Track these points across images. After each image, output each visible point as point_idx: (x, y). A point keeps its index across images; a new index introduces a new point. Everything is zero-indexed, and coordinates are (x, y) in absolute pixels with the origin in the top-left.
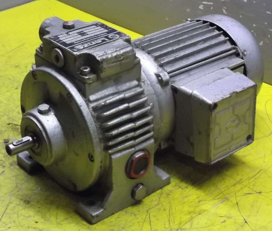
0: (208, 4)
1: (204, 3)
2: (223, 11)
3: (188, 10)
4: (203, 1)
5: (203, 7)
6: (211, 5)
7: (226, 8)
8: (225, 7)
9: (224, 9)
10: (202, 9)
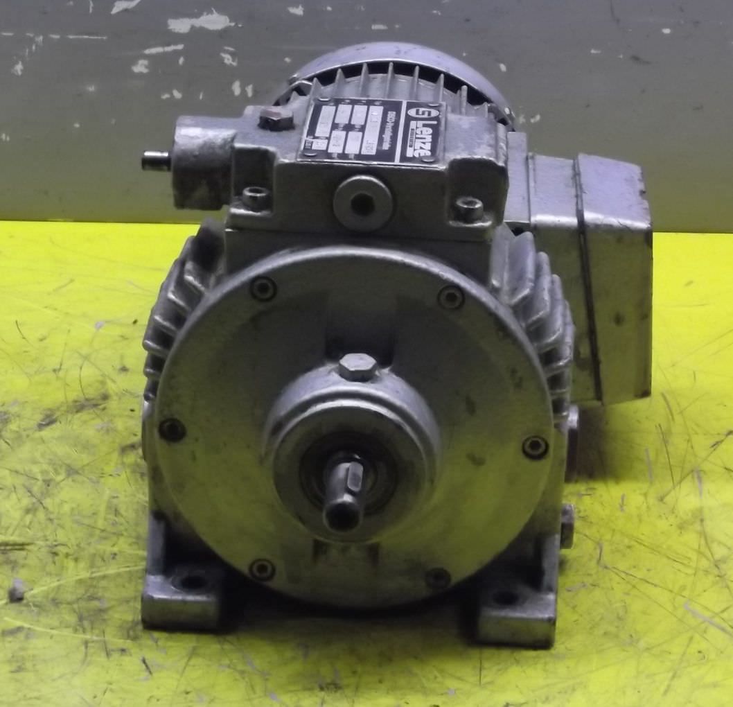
0: (165, 54)
1: (147, 52)
2: (223, 59)
3: (92, 89)
4: (146, 48)
5: (146, 67)
6: (177, 54)
7: (231, 49)
8: (229, 46)
9: (227, 52)
10: (145, 71)
